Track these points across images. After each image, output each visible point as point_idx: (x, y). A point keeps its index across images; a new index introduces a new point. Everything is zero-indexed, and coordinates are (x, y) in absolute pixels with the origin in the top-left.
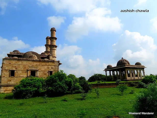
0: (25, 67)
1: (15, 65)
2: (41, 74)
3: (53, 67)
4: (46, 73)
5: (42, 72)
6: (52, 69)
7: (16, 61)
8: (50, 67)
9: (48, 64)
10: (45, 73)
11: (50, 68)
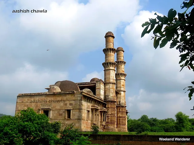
0: (37, 106)
1: (27, 104)
2: (55, 115)
3: (73, 102)
4: (62, 113)
5: (56, 112)
6: (71, 107)
7: (28, 98)
8: (68, 102)
9: (65, 98)
10: (60, 113)
11: (68, 105)
